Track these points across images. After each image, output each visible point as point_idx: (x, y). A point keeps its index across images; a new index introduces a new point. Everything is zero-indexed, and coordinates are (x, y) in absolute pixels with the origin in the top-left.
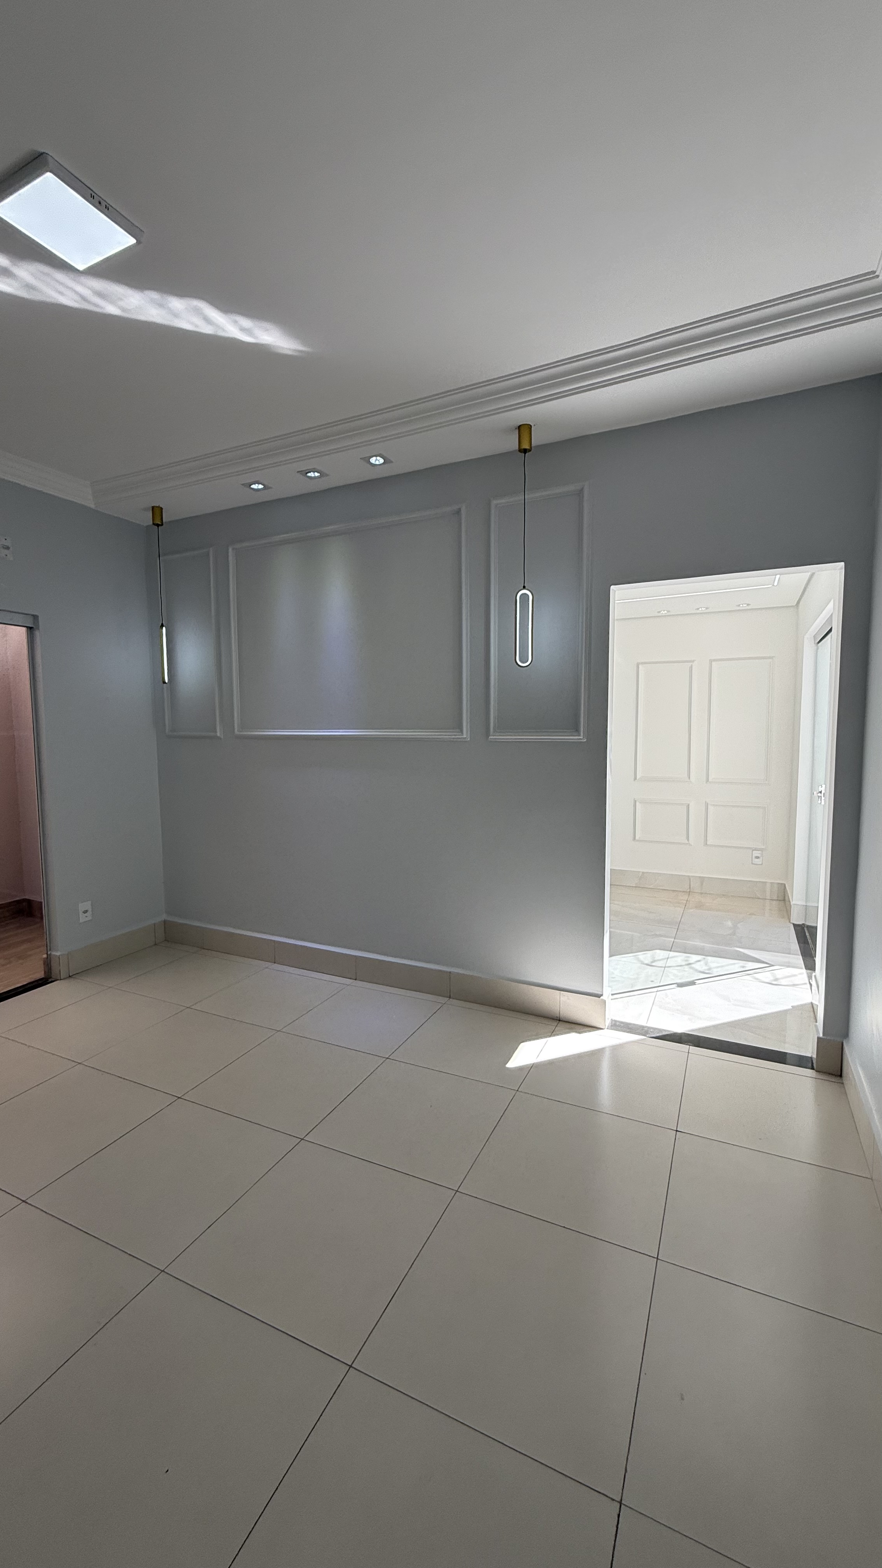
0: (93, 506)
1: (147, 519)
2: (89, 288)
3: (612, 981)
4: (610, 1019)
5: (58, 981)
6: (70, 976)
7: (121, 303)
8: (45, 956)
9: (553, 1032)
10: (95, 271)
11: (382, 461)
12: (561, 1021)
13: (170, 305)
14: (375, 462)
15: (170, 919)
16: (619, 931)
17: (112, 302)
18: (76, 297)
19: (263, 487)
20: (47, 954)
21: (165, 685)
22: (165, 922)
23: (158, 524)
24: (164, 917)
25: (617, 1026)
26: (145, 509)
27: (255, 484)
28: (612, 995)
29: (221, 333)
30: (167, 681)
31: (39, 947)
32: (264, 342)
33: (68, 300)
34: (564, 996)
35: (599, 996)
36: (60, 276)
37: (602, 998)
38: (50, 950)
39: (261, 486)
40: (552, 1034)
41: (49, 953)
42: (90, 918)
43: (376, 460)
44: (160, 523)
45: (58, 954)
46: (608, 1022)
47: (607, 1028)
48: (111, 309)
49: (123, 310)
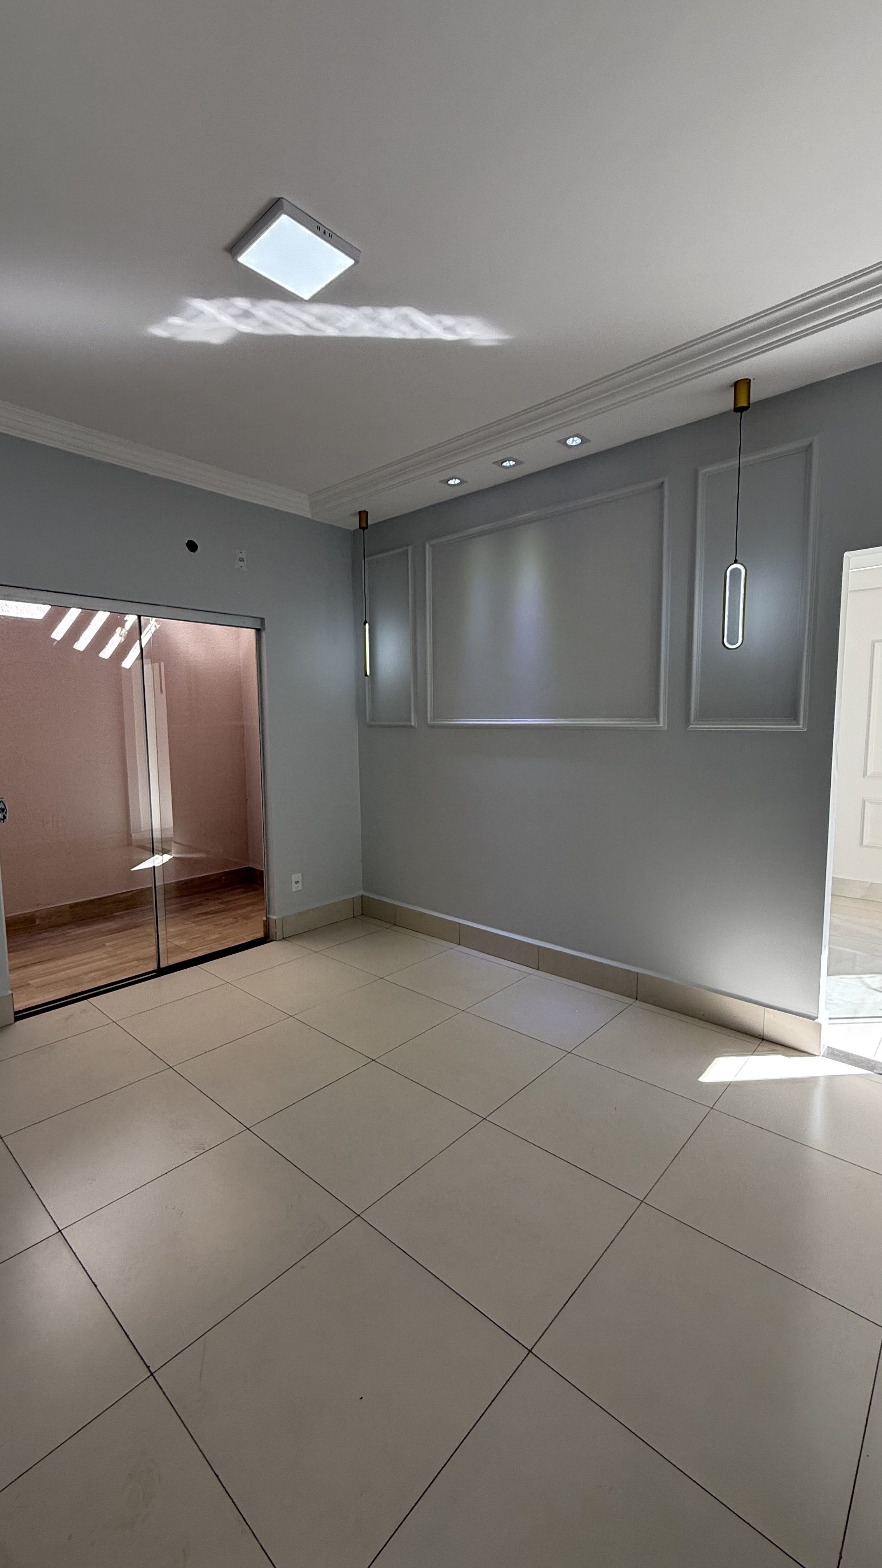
0: (310, 516)
1: (354, 523)
2: (313, 315)
3: (831, 1004)
4: (826, 1047)
5: (275, 942)
6: (284, 938)
7: (339, 324)
8: (265, 918)
9: (754, 1052)
10: (320, 298)
11: (579, 441)
12: (765, 1040)
13: (381, 318)
14: (572, 443)
15: (364, 893)
16: (838, 948)
17: (331, 324)
18: (303, 326)
19: (459, 481)
20: (267, 917)
21: (367, 677)
22: (362, 896)
23: (364, 527)
24: (362, 892)
25: (834, 1054)
26: (353, 515)
27: (452, 479)
28: (830, 1019)
29: (427, 336)
30: (368, 674)
31: (260, 910)
32: (466, 337)
33: (295, 330)
34: (770, 1013)
35: (813, 1018)
36: (289, 308)
37: (816, 1020)
38: (269, 914)
39: (457, 481)
40: (754, 1053)
41: (268, 916)
42: (300, 888)
43: (573, 440)
44: (365, 526)
45: (275, 917)
46: (823, 1050)
47: (822, 1056)
48: (331, 332)
49: (341, 330)
